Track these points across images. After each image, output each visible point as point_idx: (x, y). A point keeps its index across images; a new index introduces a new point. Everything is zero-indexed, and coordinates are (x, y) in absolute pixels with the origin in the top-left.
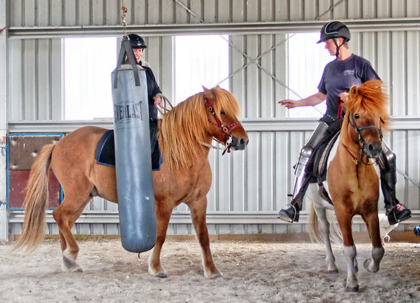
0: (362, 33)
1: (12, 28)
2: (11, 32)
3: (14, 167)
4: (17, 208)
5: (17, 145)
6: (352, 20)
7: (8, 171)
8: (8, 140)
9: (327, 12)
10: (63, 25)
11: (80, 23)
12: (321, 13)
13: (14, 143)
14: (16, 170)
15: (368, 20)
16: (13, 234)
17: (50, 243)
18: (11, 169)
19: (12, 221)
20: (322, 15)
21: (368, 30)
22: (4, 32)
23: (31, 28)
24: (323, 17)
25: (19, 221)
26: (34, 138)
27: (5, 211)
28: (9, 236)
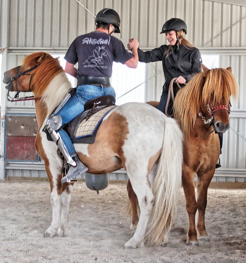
0: (230, 56)
1: (10, 48)
2: (9, 51)
3: (9, 134)
4: (10, 160)
5: (11, 121)
6: (225, 48)
7: (6, 137)
8: (6, 117)
9: (209, 42)
10: (42, 46)
11: (53, 46)
12: (204, 43)
13: (10, 119)
14: (11, 136)
15: (235, 48)
16: (7, 176)
17: (30, 182)
18: (7, 136)
19: (7, 168)
20: (206, 44)
21: (235, 54)
22: (6, 50)
23: (22, 48)
24: (206, 45)
25: (12, 168)
26: (22, 117)
27: (3, 162)
28: (5, 177)
